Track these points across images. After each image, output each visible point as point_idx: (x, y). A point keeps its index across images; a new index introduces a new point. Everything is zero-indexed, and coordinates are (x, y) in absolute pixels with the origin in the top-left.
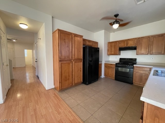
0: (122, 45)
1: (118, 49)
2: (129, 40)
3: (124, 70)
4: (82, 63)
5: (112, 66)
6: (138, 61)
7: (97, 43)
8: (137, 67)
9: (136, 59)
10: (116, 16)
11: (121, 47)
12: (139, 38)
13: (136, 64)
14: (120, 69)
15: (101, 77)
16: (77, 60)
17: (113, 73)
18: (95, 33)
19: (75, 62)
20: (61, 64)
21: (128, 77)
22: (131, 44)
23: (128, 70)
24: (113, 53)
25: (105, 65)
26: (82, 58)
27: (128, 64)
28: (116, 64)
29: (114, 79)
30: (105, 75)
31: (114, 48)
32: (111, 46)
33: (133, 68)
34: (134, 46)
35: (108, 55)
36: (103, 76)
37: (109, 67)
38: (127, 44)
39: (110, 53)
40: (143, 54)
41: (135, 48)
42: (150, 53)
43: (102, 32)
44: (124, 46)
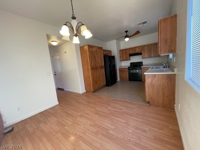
0: (132, 52)
1: (129, 55)
2: (136, 47)
3: (134, 71)
4: (104, 70)
5: (125, 70)
6: (144, 63)
7: (110, 51)
8: (143, 68)
9: (142, 62)
10: (126, 32)
11: (130, 53)
12: (143, 46)
13: (142, 66)
14: (132, 71)
15: (117, 80)
16: (101, 67)
17: (126, 75)
18: (107, 43)
19: (100, 69)
20: (92, 71)
21: (139, 77)
22: (138, 51)
23: (138, 70)
24: (125, 59)
25: (119, 70)
26: (104, 65)
27: (137, 67)
28: (129, 67)
29: (128, 80)
30: (120, 78)
31: (125, 55)
32: (123, 53)
33: (141, 69)
34: (140, 52)
35: (121, 61)
36: (119, 79)
37: (123, 71)
38: (135, 51)
39: (123, 59)
40: (146, 58)
41: (140, 54)
42: (150, 57)
43: (114, 42)
44: (132, 53)
